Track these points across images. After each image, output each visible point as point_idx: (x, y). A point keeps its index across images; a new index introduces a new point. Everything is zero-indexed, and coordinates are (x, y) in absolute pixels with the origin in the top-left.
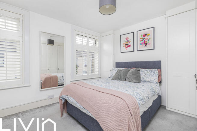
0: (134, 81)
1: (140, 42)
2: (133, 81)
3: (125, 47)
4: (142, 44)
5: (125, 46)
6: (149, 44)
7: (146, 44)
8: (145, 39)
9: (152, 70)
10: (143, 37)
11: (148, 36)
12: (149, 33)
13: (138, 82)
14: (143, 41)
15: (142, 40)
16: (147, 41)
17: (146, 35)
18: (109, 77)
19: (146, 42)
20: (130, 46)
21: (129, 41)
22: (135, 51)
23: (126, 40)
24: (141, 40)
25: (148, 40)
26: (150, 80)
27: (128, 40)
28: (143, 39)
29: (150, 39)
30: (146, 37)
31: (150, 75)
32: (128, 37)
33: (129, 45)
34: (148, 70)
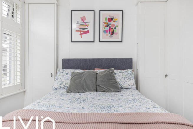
0: (112, 89)
1: (104, 28)
2: (110, 90)
3: (79, 33)
4: (107, 32)
5: (80, 31)
6: (116, 34)
7: (113, 33)
8: (110, 26)
9: (126, 70)
10: (108, 22)
11: (114, 21)
12: (116, 18)
13: (117, 91)
14: (108, 28)
15: (107, 26)
16: (113, 28)
17: (112, 19)
18: (56, 89)
19: (111, 30)
20: (88, 32)
21: (87, 24)
22: (95, 41)
23: (81, 21)
24: (105, 26)
25: (115, 28)
26: (129, 86)
27: (85, 21)
28: (108, 24)
29: (117, 26)
30: (112, 22)
31: (127, 79)
32: (84, 17)
33: (86, 30)
34: (123, 71)
